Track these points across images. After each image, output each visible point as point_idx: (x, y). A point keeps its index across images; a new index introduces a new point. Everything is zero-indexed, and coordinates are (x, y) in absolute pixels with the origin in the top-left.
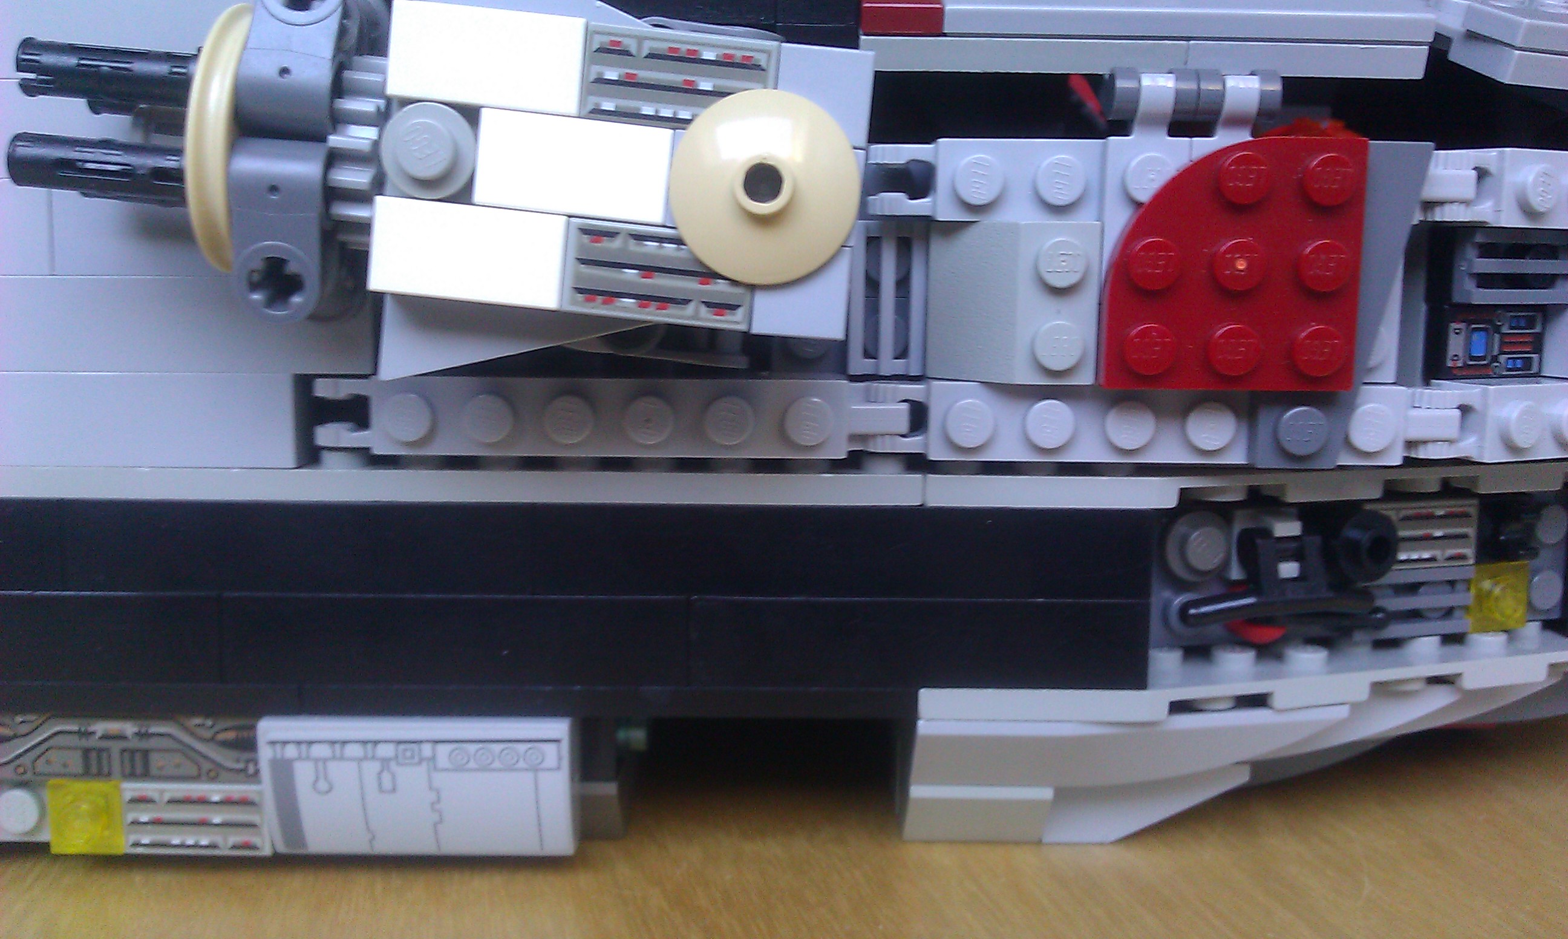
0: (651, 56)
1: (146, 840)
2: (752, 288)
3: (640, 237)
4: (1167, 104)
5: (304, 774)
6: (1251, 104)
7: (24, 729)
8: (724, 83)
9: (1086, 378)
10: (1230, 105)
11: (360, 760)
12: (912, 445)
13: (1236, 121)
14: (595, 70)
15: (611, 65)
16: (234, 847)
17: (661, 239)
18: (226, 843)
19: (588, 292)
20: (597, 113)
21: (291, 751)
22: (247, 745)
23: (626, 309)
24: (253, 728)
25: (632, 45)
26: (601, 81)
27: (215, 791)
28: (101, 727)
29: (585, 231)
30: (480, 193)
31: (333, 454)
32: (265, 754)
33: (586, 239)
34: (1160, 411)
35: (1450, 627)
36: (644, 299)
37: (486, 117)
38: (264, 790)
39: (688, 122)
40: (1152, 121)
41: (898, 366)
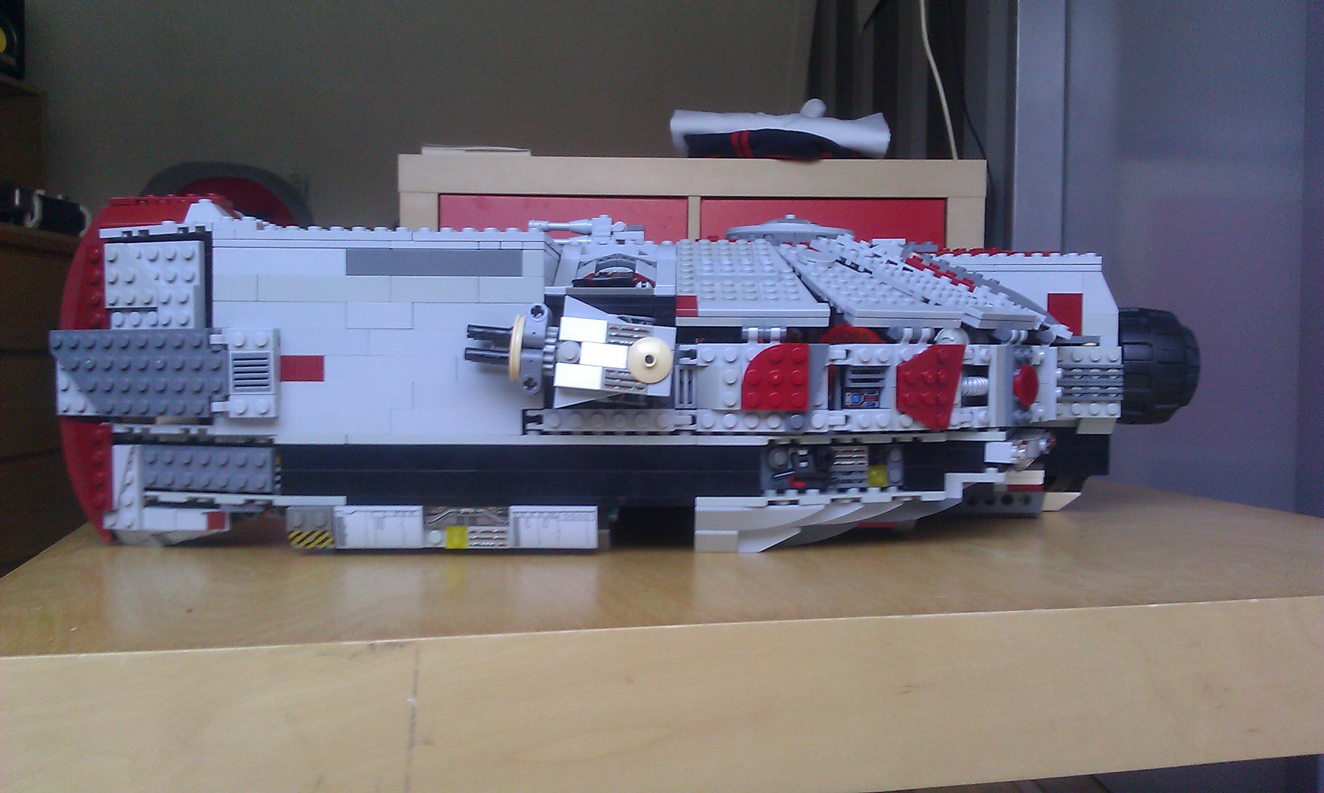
0: (623, 329)
1: (475, 544)
2: (648, 384)
3: (620, 372)
4: (756, 335)
5: (522, 522)
6: (778, 336)
7: (440, 511)
8: (640, 336)
9: (738, 408)
10: (772, 335)
11: (539, 517)
12: (692, 427)
13: (775, 340)
14: (610, 333)
15: (613, 332)
16: (500, 546)
17: (625, 373)
18: (496, 545)
19: (607, 385)
20: (609, 343)
21: (518, 515)
22: (506, 515)
23: (616, 389)
24: (507, 510)
25: (617, 327)
26: (610, 335)
27: (496, 529)
28: (463, 510)
29: (607, 370)
30: (581, 362)
31: (531, 432)
32: (512, 516)
33: (607, 372)
34: (760, 417)
35: (862, 485)
36: (622, 387)
37: (583, 344)
38: (510, 529)
39: (631, 345)
40: (753, 340)
41: (689, 406)
